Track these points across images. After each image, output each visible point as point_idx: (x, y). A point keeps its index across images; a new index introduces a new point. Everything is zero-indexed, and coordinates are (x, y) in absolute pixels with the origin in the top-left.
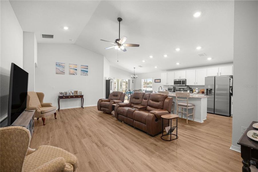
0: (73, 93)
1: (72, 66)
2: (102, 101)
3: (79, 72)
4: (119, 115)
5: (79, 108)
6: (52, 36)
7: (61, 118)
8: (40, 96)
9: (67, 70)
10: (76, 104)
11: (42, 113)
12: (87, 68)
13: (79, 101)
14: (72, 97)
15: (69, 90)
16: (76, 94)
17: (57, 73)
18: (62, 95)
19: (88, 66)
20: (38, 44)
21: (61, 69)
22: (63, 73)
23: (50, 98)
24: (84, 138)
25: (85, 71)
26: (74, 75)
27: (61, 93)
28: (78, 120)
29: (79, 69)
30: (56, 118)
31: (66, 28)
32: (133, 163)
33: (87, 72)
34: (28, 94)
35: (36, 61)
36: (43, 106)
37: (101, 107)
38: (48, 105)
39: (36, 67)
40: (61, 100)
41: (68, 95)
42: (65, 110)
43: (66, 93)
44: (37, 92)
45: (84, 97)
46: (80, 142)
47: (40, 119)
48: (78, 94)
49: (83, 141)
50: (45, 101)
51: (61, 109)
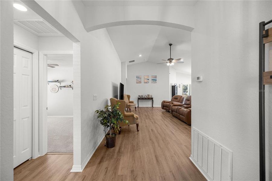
0: (146, 96)
1: (146, 77)
2: (165, 102)
3: (150, 81)
4: (173, 112)
5: (151, 107)
6: (134, 61)
7: (138, 110)
8: (129, 97)
9: (142, 80)
10: (148, 104)
11: (129, 106)
12: (156, 78)
13: (150, 102)
14: (146, 99)
15: (144, 94)
16: (148, 97)
17: (137, 83)
18: (140, 97)
19: (156, 76)
20: (127, 66)
21: (139, 80)
22: (140, 82)
23: (134, 98)
24: (147, 119)
25: (154, 80)
26: (147, 84)
27: (139, 96)
28: (147, 113)
29: (150, 79)
30: (136, 111)
31: (140, 56)
32: (165, 130)
33: (156, 80)
34: (124, 95)
35: (126, 77)
36: (130, 102)
37: (163, 107)
38: (132, 102)
39: (127, 80)
40: (139, 100)
41: (143, 97)
42: (142, 107)
43: (142, 96)
44: (128, 94)
45: (153, 99)
46: (145, 120)
47: (129, 109)
48: (150, 97)
49: (146, 120)
50: (131, 100)
51: (139, 106)
